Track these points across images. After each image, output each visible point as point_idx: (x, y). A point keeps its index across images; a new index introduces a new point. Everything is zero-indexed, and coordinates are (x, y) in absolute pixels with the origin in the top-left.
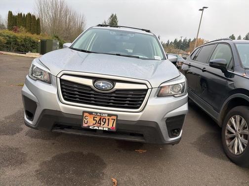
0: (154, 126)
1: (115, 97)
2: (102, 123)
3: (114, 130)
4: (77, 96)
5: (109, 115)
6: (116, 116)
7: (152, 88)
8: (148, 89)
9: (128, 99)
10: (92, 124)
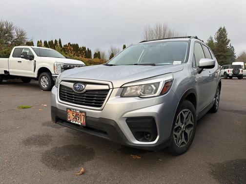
0: (113, 124)
1: (86, 97)
2: (78, 119)
3: (85, 125)
4: (66, 97)
5: (81, 112)
6: (85, 112)
7: (113, 88)
8: (109, 89)
9: (94, 98)
10: (72, 119)
